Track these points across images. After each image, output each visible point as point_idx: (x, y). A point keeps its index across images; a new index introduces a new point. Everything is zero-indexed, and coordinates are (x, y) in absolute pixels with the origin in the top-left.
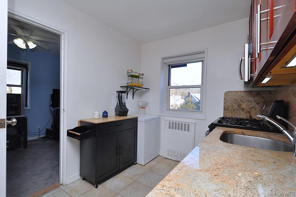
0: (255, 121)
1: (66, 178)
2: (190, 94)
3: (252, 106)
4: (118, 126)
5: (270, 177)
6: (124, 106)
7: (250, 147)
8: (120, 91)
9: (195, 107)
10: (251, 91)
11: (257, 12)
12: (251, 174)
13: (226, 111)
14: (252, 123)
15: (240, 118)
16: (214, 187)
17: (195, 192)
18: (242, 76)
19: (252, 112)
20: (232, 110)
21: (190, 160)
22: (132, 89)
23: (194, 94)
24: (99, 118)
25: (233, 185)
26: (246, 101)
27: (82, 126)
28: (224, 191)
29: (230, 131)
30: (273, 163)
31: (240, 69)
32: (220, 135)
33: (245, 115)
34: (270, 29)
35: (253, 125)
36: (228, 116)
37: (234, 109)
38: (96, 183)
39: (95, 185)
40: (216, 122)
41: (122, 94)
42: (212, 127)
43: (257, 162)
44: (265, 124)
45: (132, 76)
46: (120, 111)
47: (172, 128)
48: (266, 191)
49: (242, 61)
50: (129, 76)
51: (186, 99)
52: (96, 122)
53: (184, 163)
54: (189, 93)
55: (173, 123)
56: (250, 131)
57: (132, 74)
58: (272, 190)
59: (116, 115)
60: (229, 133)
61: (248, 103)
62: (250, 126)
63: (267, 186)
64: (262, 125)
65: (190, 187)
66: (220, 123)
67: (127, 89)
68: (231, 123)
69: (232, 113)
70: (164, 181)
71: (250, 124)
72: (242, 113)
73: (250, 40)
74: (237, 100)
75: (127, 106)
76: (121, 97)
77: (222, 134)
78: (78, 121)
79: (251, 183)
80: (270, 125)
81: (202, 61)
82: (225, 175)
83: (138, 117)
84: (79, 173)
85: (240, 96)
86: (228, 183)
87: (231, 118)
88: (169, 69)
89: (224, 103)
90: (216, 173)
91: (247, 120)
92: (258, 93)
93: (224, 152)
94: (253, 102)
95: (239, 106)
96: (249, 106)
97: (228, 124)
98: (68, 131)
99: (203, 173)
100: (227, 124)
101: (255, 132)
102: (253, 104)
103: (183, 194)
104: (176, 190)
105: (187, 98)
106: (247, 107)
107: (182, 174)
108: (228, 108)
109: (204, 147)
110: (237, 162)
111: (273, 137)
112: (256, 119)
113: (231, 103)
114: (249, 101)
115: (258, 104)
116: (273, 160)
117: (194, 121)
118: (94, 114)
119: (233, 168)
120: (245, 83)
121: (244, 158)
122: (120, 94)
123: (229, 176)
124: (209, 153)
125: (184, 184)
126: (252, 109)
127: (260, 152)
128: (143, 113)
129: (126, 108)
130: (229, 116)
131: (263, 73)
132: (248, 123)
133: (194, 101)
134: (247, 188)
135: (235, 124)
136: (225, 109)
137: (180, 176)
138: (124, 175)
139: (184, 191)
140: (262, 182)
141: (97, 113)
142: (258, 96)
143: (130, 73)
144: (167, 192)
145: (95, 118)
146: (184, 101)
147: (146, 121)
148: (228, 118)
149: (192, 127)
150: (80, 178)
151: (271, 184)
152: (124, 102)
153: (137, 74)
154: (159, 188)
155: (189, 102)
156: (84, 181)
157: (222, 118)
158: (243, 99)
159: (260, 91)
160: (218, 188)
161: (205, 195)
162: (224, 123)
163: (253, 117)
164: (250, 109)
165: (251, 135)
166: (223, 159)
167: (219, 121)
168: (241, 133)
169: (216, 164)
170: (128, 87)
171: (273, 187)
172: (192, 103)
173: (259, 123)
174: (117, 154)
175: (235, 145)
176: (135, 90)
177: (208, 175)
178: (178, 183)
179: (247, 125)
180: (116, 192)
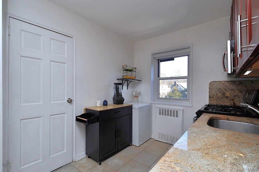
0: (239, 107)
1: (75, 156)
2: (177, 83)
3: (235, 94)
4: (116, 113)
5: (253, 156)
6: (120, 96)
7: (235, 131)
8: (117, 83)
9: (181, 95)
10: (234, 81)
11: (238, 20)
12: (236, 153)
13: (211, 99)
14: (235, 110)
15: (224, 105)
16: (206, 162)
17: (191, 165)
18: (225, 69)
19: (236, 100)
20: (217, 98)
21: (184, 141)
22: (127, 81)
23: (180, 83)
24: (100, 107)
25: (222, 161)
26: (230, 90)
27: (87, 113)
28: (214, 166)
29: (216, 117)
30: (256, 145)
31: (223, 62)
32: (207, 121)
33: (229, 102)
34: (249, 35)
35: (236, 112)
36: (213, 104)
37: (218, 97)
38: (100, 161)
39: (99, 162)
40: (203, 109)
41: (119, 85)
42: (199, 113)
43: (242, 143)
44: (248, 111)
45: (127, 70)
46: (117, 100)
47: (163, 114)
48: (250, 166)
49: (225, 55)
50: (124, 70)
51: (172, 88)
52: (99, 109)
53: (179, 144)
54: (175, 82)
55: (163, 110)
56: (234, 117)
57: (127, 68)
58: (255, 166)
59: (114, 103)
60: (215, 118)
61: (232, 91)
62: (234, 112)
63: (250, 162)
64: (245, 111)
65: (186, 162)
66: (207, 110)
67: (122, 81)
68: (216, 110)
69: (217, 100)
70: (165, 157)
71: (234, 111)
72: (226, 101)
73: (231, 36)
74: (221, 89)
75: (124, 96)
76: (118, 89)
77: (209, 120)
78: (84, 109)
79: (236, 160)
80: (252, 111)
81: (188, 55)
82: (214, 153)
83: (133, 105)
84: (85, 152)
85: (224, 86)
86: (217, 159)
87: (216, 105)
88: (158, 63)
89: (209, 92)
90: (206, 152)
91: (231, 107)
92: (241, 83)
93: (212, 135)
94: (236, 91)
95: (223, 94)
96: (233, 95)
97: (214, 111)
98: (76, 117)
99: (196, 152)
100: (212, 110)
101: (238, 118)
102: (237, 93)
103: (181, 166)
104: (176, 164)
105: (174, 87)
106: (230, 96)
107: (178, 152)
108: (213, 96)
109: (194, 131)
110: (223, 144)
111: (256, 122)
112: (239, 106)
113: (216, 92)
114: (232, 90)
115: (241, 92)
116: (255, 142)
117: (182, 108)
118: (96, 103)
119: (220, 148)
120: (228, 74)
121: (230, 141)
122: (117, 86)
123: (218, 154)
124: (199, 136)
125: (181, 160)
126: (235, 97)
127: (243, 136)
128: (136, 101)
129: (122, 97)
130: (215, 104)
131: (245, 68)
132: (232, 110)
133: (180, 89)
134: (233, 164)
135: (220, 111)
136: (210, 97)
137: (177, 154)
138: (122, 154)
139: (182, 164)
140: (246, 159)
141: (99, 102)
142: (240, 86)
143: (125, 68)
144: (168, 165)
145: (97, 107)
146: (171, 89)
147: (140, 108)
148: (214, 105)
149: (180, 114)
150: (86, 156)
151: (254, 161)
152: (120, 93)
153: (130, 68)
154: (162, 162)
155: (175, 90)
156: (89, 159)
157: (208, 106)
158: (227, 89)
159: (243, 81)
160: (209, 163)
161: (199, 168)
162: (210, 110)
163: (237, 104)
164: (234, 97)
165: (235, 120)
166: (212, 141)
167: (206, 109)
168: (226, 119)
169: (206, 145)
170: (123, 80)
171: (256, 163)
172: (178, 91)
173: (243, 109)
174: (116, 137)
175: (221, 130)
176: (129, 82)
177: (200, 153)
178: (176, 159)
179: (231, 112)
180: (116, 169)
